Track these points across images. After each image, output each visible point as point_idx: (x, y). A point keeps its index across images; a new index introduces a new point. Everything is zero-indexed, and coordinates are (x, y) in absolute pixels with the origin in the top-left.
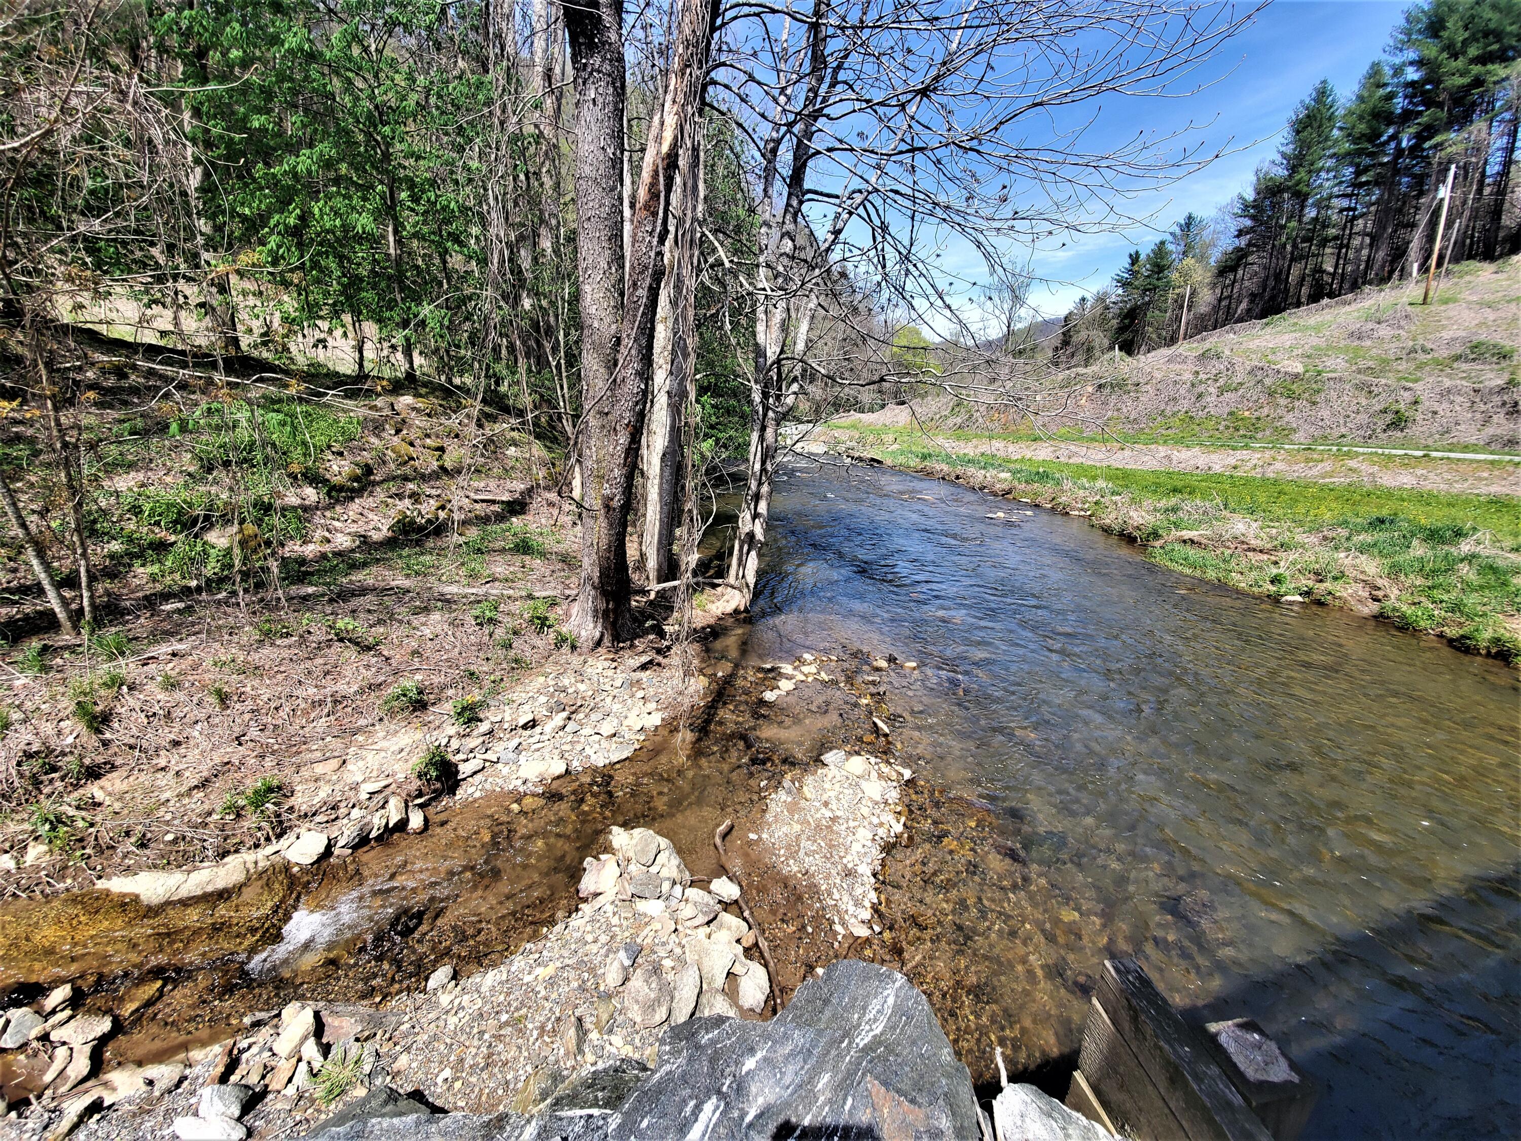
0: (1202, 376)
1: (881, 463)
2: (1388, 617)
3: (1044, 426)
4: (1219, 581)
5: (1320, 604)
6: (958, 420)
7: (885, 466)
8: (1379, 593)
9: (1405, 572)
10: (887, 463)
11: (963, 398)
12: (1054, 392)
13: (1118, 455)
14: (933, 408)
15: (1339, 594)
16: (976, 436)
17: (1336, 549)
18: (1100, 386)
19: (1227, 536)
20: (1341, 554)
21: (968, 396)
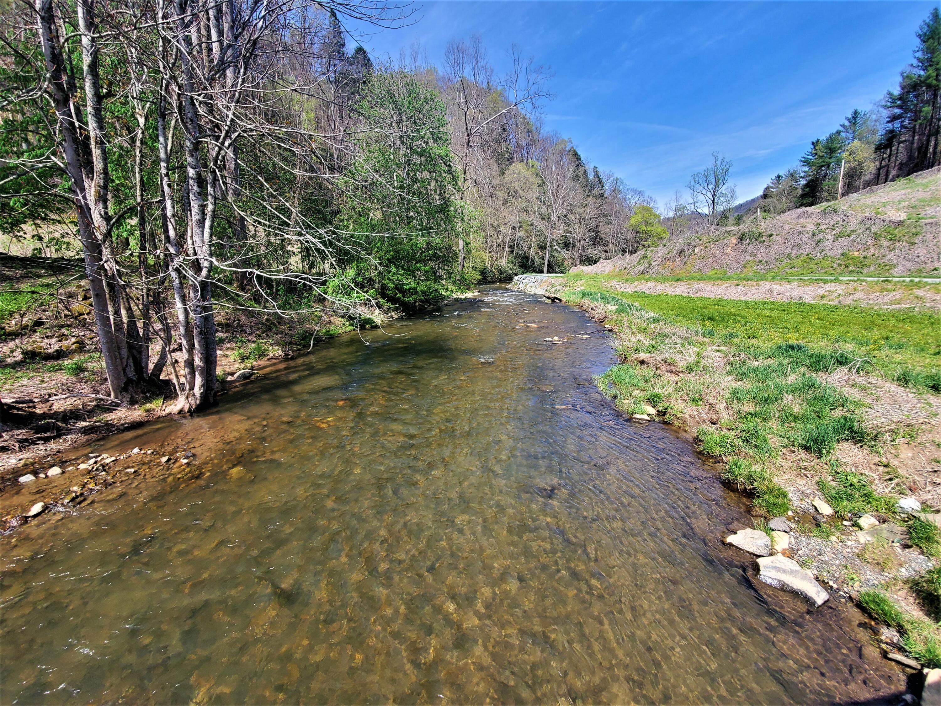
0: (823, 227)
1: (560, 300)
2: (700, 441)
3: (700, 269)
4: (615, 397)
5: (665, 423)
6: (642, 268)
7: (563, 302)
8: (715, 417)
9: (738, 399)
10: (564, 300)
11: (648, 253)
12: (708, 245)
13: (733, 290)
14: (627, 261)
15: (682, 415)
16: (638, 279)
17: (729, 373)
18: (741, 239)
19: (659, 359)
20: (730, 378)
21: (652, 251)
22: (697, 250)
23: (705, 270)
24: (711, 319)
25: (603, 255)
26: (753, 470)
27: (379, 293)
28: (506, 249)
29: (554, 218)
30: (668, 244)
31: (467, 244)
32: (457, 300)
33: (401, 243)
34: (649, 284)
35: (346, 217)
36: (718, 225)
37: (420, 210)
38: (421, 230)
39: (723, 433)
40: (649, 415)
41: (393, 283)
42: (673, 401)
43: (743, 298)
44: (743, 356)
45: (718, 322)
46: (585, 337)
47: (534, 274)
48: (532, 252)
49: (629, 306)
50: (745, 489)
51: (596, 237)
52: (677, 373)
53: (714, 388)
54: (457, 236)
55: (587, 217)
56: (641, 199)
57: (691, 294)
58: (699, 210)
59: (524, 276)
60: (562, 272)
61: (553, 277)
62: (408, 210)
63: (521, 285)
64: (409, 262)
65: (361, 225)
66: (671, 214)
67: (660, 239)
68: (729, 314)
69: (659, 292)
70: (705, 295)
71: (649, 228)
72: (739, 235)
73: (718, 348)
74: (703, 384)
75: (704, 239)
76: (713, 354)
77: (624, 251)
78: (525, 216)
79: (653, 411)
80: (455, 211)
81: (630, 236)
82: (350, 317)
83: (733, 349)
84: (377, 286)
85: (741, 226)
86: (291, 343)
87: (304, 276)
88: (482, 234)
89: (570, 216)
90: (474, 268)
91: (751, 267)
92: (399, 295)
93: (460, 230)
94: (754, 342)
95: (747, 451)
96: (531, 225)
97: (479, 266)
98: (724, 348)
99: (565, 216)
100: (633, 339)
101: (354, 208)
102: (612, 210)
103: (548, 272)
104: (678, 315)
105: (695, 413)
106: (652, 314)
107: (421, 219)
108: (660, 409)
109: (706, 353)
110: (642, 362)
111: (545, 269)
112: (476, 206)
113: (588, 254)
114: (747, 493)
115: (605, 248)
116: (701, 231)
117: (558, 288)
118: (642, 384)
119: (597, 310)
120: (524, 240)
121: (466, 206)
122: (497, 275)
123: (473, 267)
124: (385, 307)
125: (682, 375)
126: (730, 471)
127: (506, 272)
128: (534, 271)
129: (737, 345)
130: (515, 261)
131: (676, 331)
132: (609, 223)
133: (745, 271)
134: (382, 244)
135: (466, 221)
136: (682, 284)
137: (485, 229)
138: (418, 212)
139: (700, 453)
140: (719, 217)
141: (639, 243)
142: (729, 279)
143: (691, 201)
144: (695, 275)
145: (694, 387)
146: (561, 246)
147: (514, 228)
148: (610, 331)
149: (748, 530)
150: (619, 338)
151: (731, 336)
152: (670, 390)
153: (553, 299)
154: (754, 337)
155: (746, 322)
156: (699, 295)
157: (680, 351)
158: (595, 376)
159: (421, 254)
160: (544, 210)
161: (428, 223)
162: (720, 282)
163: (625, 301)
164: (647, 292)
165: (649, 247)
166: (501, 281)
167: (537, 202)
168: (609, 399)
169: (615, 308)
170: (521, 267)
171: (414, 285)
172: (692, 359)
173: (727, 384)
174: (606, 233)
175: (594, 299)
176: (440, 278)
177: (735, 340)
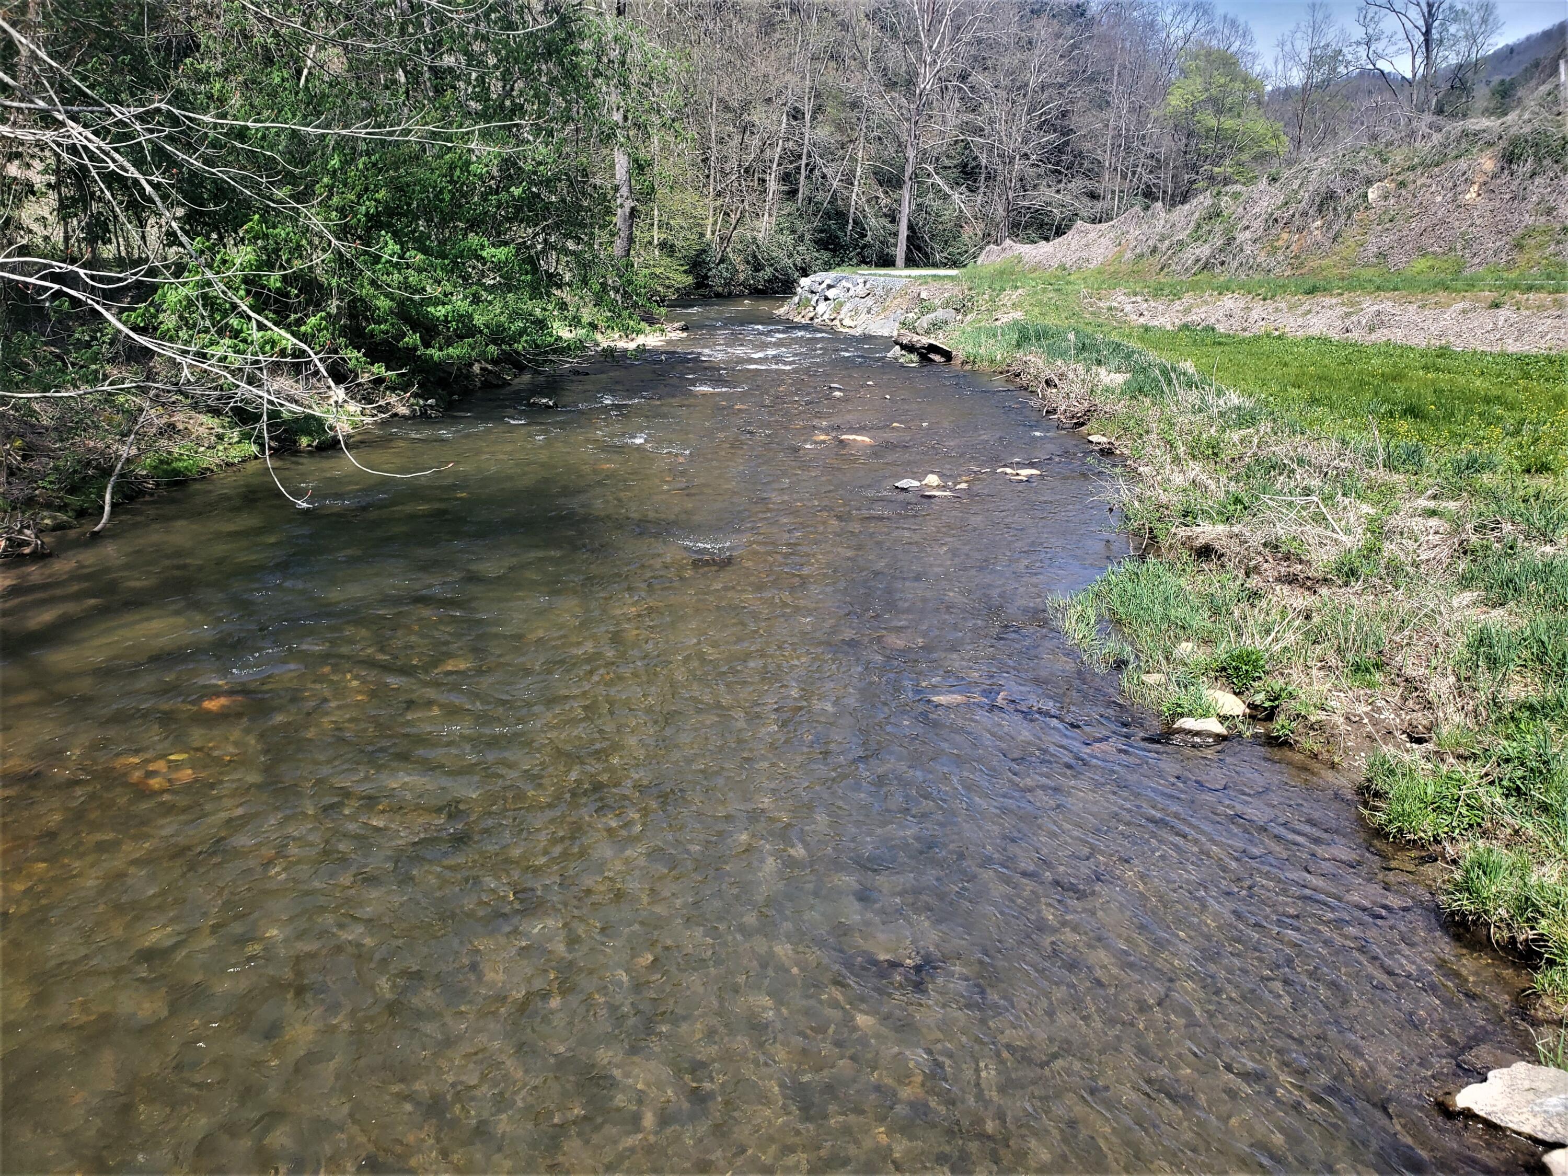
1: (948, 356)
2: (1377, 795)
3: (1381, 255)
4: (1120, 664)
5: (1274, 742)
6: (1204, 251)
7: (956, 362)
8: (1421, 719)
9: (1493, 662)
10: (959, 354)
11: (1225, 201)
12: (1410, 176)
13: (1484, 319)
14: (1160, 226)
15: (1322, 716)
16: (1194, 287)
17: (1466, 582)
18: (1510, 158)
19: (1256, 539)
20: (1468, 597)
21: (1236, 196)
22: (1372, 194)
23: (1398, 259)
24: (1413, 412)
25: (1085, 207)
26: (1533, 879)
27: (343, 332)
28: (773, 185)
29: (926, 82)
30: (1286, 173)
31: (639, 167)
32: (610, 353)
33: (416, 158)
34: (1229, 302)
35: (218, 66)
36: (1440, 111)
37: (477, 47)
38: (483, 116)
39: (1444, 769)
40: (1223, 719)
41: (388, 295)
42: (1296, 674)
43: (1512, 347)
44: (1507, 527)
45: (1434, 422)
46: (1025, 473)
47: (864, 270)
48: (856, 197)
49: (1164, 372)
50: (1513, 939)
51: (1060, 150)
52: (1310, 585)
53: (1421, 630)
54: (607, 138)
55: (1033, 81)
56: (1202, 28)
57: (1355, 335)
58: (1383, 65)
59: (829, 277)
60: (955, 264)
61: (924, 280)
62: (435, 47)
63: (822, 307)
64: (443, 223)
65: (273, 94)
66: (1297, 78)
67: (1262, 157)
68: (1469, 398)
69: (1259, 328)
70: (1398, 336)
71: (1228, 123)
72: (1502, 144)
73: (1432, 504)
74: (1386, 618)
75: (1398, 157)
76: (1417, 524)
77: (1149, 195)
78: (831, 76)
79: (1234, 706)
80: (600, 52)
81: (1167, 146)
82: (237, 411)
83: (1478, 505)
84: (333, 306)
85: (1511, 117)
86: (30, 502)
87: (60, 267)
88: (693, 133)
89: (978, 77)
90: (667, 248)
91: (1540, 246)
92: (412, 339)
93: (617, 117)
94: (1543, 482)
95: (1517, 823)
96: (854, 105)
97: (684, 241)
98: (1452, 505)
99: (963, 77)
100: (1178, 479)
101: (246, 36)
102: (1111, 60)
103: (910, 262)
104: (1314, 401)
105: (1363, 708)
106: (1234, 398)
107: (481, 80)
108: (1259, 698)
109: (1395, 521)
110: (1205, 552)
111: (900, 253)
112: (667, 39)
113: (1037, 204)
114: (1521, 955)
115: (1091, 185)
116: (1387, 132)
117: (940, 314)
118: (1201, 621)
119: (1064, 386)
120: (829, 154)
121: (635, 39)
122: (744, 272)
123: (663, 245)
124: (364, 378)
125: (1324, 591)
126: (1466, 887)
127: (771, 261)
128: (864, 261)
129: (1492, 495)
130: (801, 227)
131: (1309, 452)
132: (1103, 103)
133: (1521, 259)
134: (348, 162)
135: (635, 87)
136: (1328, 301)
137: (700, 116)
138: (470, 56)
139: (1379, 833)
140: (1445, 87)
141: (1195, 168)
142: (1471, 285)
143: (1358, 33)
144: (1369, 273)
145: (1359, 627)
146: (954, 173)
147: (796, 114)
148: (1107, 452)
149: (1520, 1068)
150: (1134, 476)
151: (1473, 465)
152: (1290, 638)
153: (926, 353)
154: (1544, 468)
155: (1521, 422)
156: (1379, 336)
157: (1319, 519)
158: (1056, 599)
159: (484, 197)
160: (894, 53)
161: (508, 94)
162: (1442, 296)
163: (1153, 356)
164: (1221, 329)
165: (1226, 181)
166: (758, 293)
167: (872, 29)
168: (1101, 669)
169: (1119, 379)
170: (822, 244)
171: (460, 303)
172: (1354, 541)
173: (1457, 616)
174: (1092, 135)
175: (1054, 352)
176: (554, 280)
177: (1486, 479)
